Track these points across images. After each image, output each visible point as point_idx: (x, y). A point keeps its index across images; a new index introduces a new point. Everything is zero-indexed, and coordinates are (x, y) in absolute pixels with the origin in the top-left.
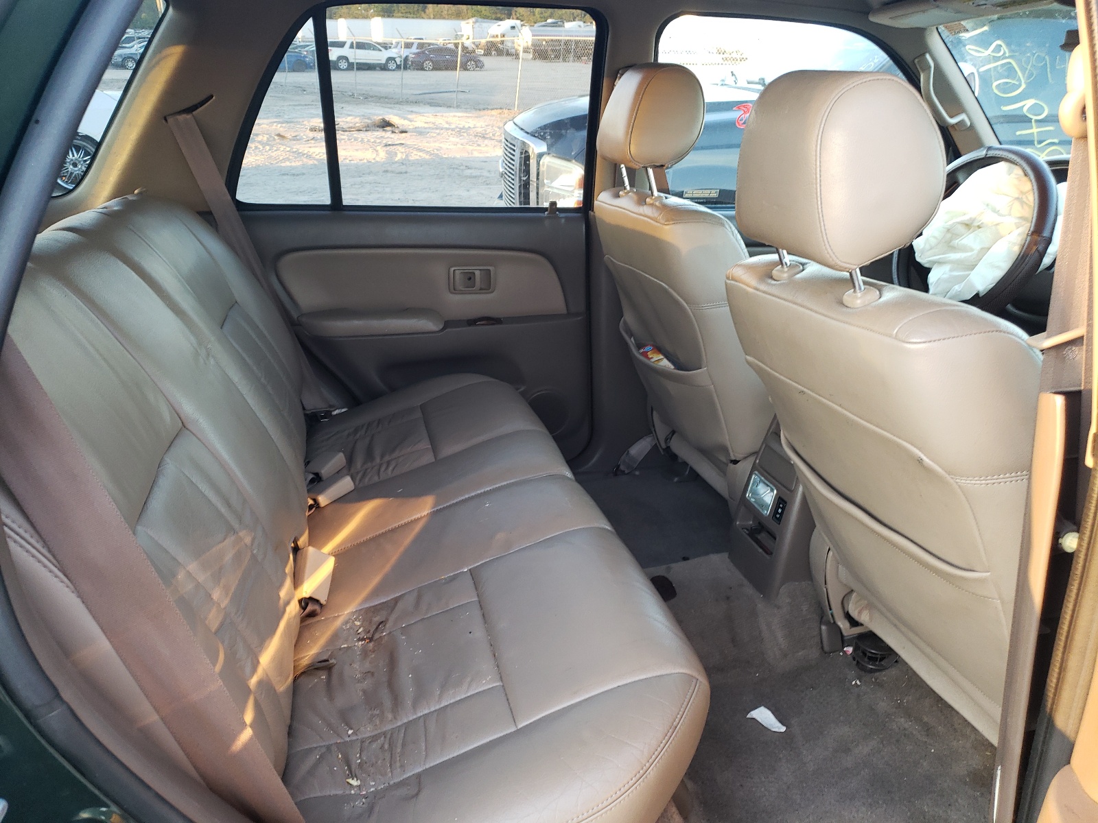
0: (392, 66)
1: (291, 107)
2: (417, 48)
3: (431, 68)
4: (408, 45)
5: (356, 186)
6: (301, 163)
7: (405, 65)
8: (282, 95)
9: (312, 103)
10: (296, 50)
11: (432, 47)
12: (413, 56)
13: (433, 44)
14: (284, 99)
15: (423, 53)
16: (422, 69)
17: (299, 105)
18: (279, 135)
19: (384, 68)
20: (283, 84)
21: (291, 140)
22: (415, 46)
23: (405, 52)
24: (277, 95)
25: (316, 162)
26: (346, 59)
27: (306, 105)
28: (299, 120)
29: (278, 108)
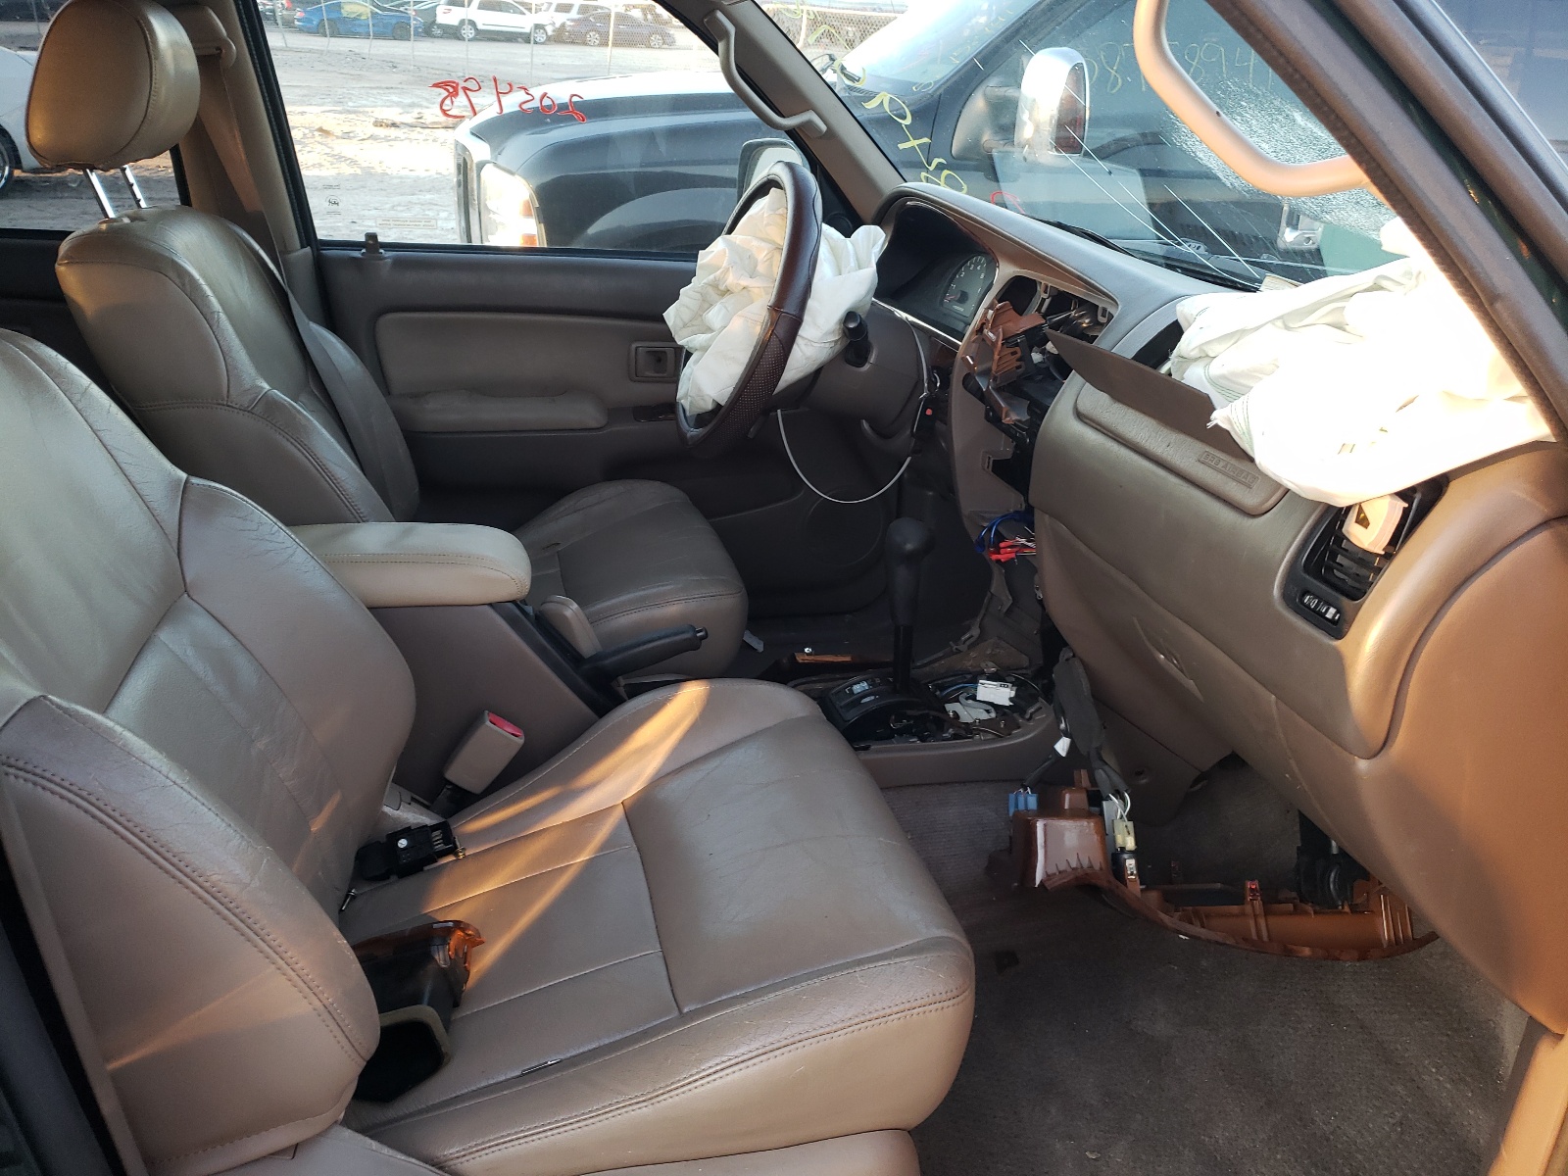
0: (541, 37)
1: (363, 91)
2: (578, 13)
3: (597, 42)
4: (564, 8)
5: (399, 208)
6: (336, 171)
7: (560, 37)
8: (359, 73)
9: (399, 86)
10: (402, 9)
11: (600, 11)
12: (572, 24)
13: (602, 8)
14: (359, 78)
15: (586, 20)
16: (585, 43)
17: (377, 88)
18: (321, 130)
19: (526, 39)
20: (366, 57)
21: (338, 137)
22: (575, 10)
23: (561, 18)
24: (352, 72)
25: (359, 172)
26: (472, 23)
27: (387, 88)
28: (366, 109)
29: (345, 90)
